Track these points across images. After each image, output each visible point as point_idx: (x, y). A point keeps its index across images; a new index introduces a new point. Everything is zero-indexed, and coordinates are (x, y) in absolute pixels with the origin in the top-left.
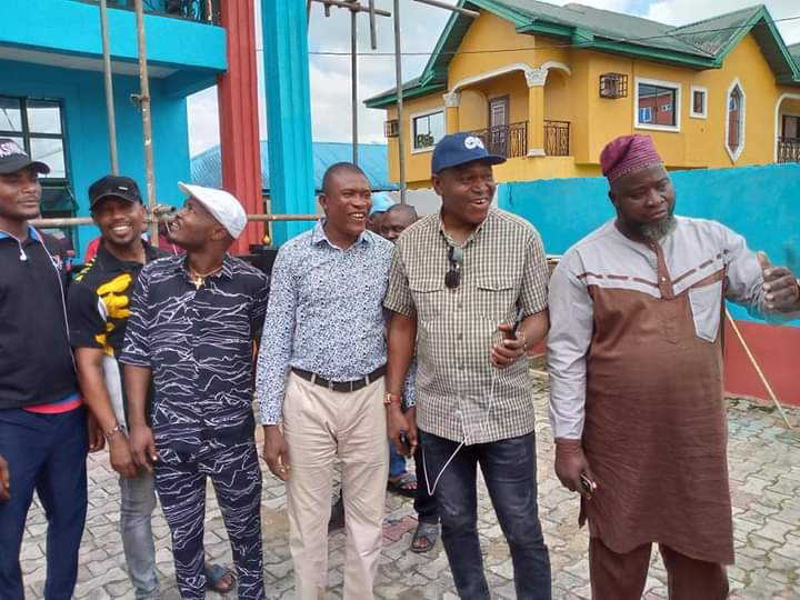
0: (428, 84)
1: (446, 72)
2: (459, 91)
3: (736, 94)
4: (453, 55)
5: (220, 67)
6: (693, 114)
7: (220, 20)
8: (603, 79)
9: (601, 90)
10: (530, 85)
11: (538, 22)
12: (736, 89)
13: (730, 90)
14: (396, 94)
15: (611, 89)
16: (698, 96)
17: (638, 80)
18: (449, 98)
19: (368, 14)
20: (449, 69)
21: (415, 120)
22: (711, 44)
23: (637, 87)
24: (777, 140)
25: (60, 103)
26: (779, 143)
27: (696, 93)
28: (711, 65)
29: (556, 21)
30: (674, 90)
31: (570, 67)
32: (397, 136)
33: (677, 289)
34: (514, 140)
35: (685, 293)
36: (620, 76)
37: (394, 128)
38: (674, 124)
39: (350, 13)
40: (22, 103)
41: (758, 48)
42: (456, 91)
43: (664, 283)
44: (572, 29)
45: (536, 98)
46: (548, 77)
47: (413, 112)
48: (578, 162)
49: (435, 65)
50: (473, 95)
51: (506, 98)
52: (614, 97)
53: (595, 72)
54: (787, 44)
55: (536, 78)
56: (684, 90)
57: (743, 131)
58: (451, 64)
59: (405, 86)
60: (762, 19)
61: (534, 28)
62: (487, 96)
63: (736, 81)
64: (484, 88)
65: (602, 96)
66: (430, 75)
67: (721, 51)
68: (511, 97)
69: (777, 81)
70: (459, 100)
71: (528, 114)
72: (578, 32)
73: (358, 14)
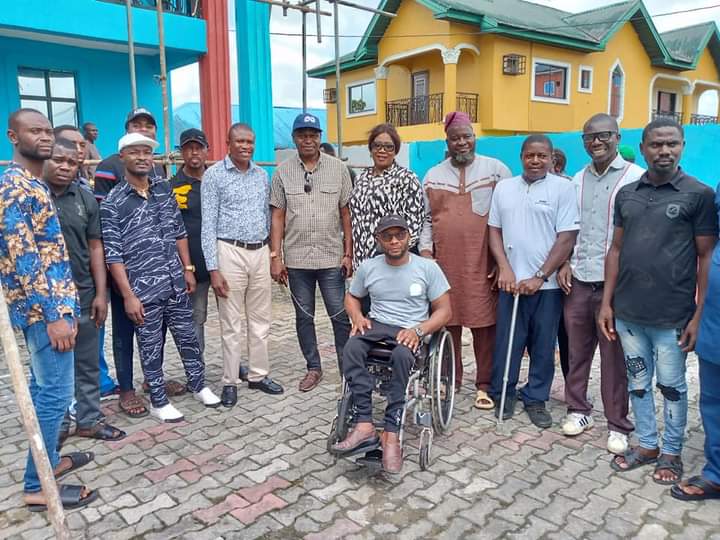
0: (361, 60)
1: (377, 49)
2: (388, 65)
3: (617, 74)
4: (380, 39)
5: (203, 50)
6: (580, 89)
7: (202, 14)
8: (506, 59)
9: (504, 68)
10: (445, 62)
11: (452, 10)
12: (617, 69)
13: (612, 69)
14: (334, 66)
15: (512, 67)
16: (586, 74)
17: (534, 60)
18: (379, 71)
19: (315, 15)
20: (379, 47)
21: (350, 89)
22: (598, 31)
23: (534, 66)
24: (651, 112)
25: (75, 74)
26: (653, 115)
27: (583, 72)
28: (595, 49)
29: (467, 10)
30: (565, 69)
31: (479, 48)
32: (334, 102)
33: (467, 190)
34: (432, 109)
35: (469, 193)
36: (519, 56)
37: (332, 96)
38: (564, 97)
39: (301, 14)
40: (46, 74)
41: (636, 35)
42: (384, 66)
43: (462, 187)
44: (481, 16)
45: (450, 74)
46: (460, 56)
47: (348, 83)
48: (485, 128)
49: (367, 42)
50: (399, 70)
51: (427, 72)
52: (514, 74)
53: (499, 52)
54: (659, 32)
55: (451, 57)
56: (573, 69)
57: (622, 104)
58: (381, 42)
59: (342, 58)
60: (639, 11)
61: (448, 15)
62: (411, 70)
63: (617, 62)
64: (408, 63)
65: (504, 73)
66: (363, 51)
67: (605, 37)
68: (431, 72)
69: (652, 62)
70: (387, 73)
71: (443, 87)
72: (485, 19)
73: (307, 14)
